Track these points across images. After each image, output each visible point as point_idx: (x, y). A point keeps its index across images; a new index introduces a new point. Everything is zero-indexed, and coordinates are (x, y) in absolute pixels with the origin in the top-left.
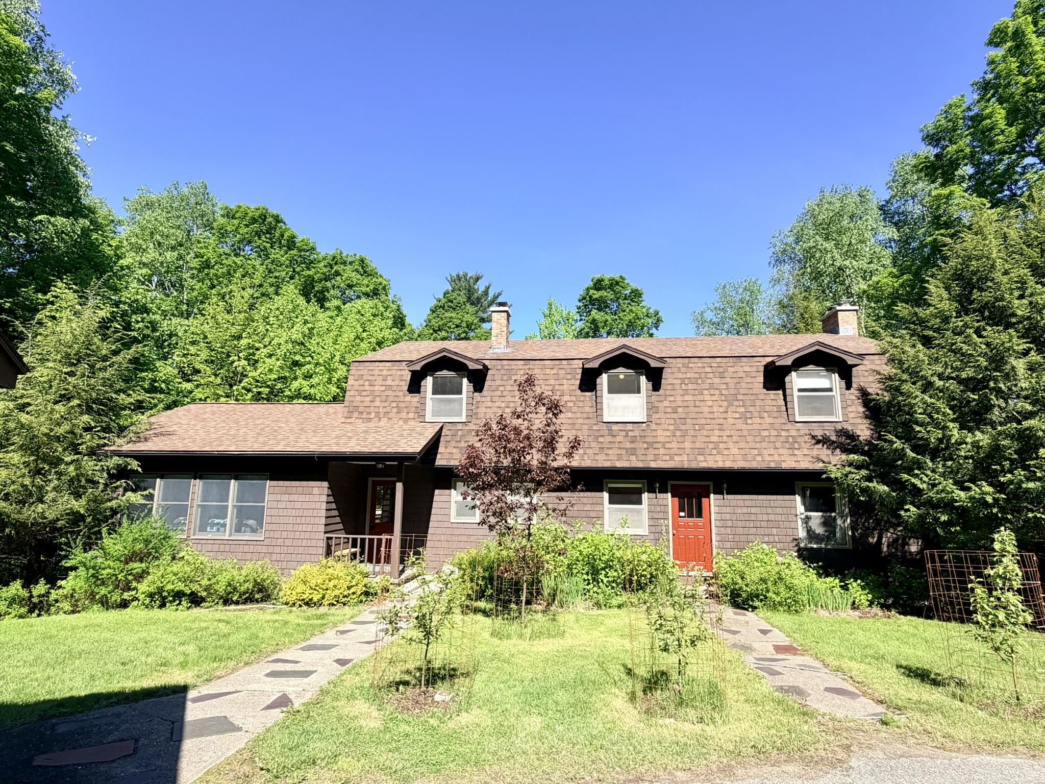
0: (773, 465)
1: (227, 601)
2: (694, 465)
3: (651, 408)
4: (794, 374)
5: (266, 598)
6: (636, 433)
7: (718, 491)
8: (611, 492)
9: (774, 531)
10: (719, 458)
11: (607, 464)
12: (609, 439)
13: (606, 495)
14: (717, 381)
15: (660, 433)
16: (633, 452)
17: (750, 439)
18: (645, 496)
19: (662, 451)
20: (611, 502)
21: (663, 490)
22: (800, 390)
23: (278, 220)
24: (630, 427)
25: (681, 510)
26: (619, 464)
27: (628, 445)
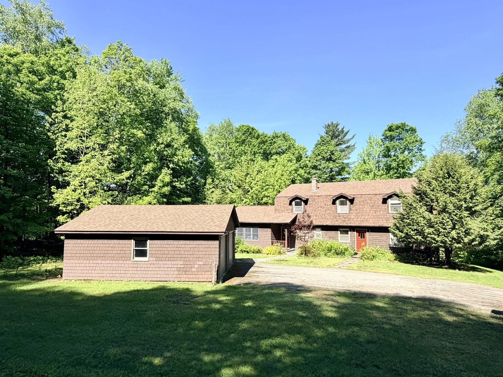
0: (381, 225)
1: (253, 253)
2: (360, 225)
3: (350, 209)
4: (389, 200)
5: (260, 253)
6: (346, 216)
7: (368, 232)
8: (341, 231)
9: (384, 242)
10: (367, 223)
11: (338, 224)
12: (339, 218)
13: (339, 232)
14: (369, 201)
15: (352, 216)
16: (344, 221)
17: (376, 218)
18: (349, 232)
19: (352, 221)
20: (340, 234)
21: (354, 231)
22: (391, 204)
23: (253, 129)
24: (344, 214)
25: (359, 236)
26: (341, 224)
27: (343, 219)
